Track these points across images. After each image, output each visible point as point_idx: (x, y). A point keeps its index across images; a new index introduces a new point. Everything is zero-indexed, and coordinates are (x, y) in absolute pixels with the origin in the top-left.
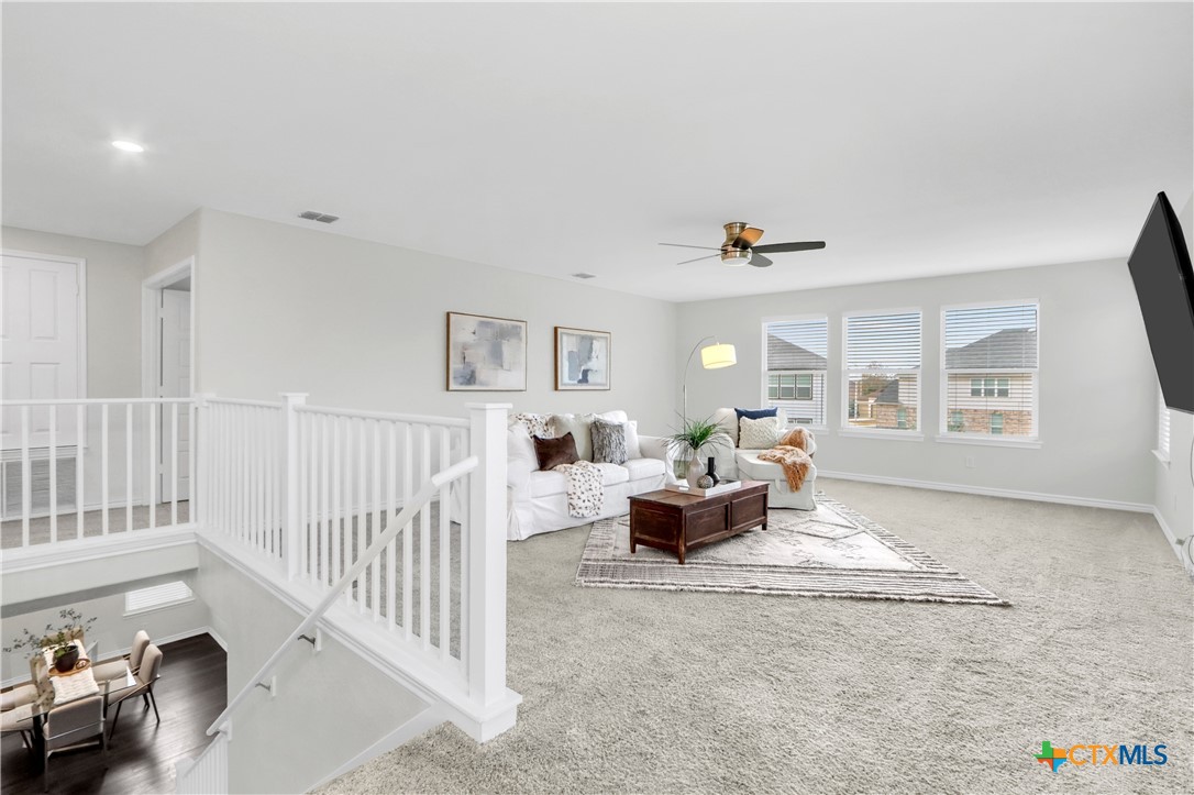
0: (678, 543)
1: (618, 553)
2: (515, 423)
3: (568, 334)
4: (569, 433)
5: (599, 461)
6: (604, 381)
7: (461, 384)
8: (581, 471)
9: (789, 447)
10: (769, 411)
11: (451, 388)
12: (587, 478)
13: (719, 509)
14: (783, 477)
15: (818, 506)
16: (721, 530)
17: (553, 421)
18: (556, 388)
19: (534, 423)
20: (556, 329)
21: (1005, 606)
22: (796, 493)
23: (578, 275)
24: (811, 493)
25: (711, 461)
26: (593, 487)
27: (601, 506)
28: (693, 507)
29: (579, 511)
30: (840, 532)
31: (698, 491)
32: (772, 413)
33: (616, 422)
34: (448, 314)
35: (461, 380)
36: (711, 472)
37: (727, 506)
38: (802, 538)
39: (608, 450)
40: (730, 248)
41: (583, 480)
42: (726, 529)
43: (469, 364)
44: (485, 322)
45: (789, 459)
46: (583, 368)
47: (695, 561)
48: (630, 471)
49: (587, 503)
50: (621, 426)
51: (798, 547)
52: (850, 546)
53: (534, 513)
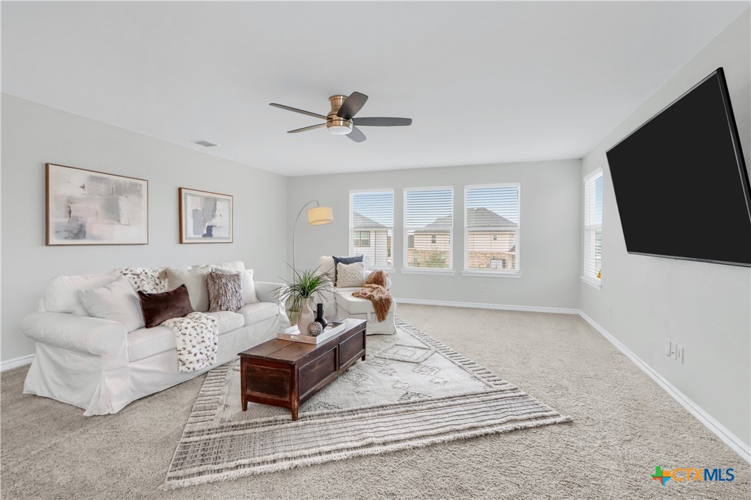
0: (291, 399)
1: (228, 415)
2: (118, 279)
3: (190, 194)
4: (183, 286)
5: (215, 310)
6: (227, 236)
7: (66, 238)
8: (192, 324)
9: (374, 286)
10: (358, 258)
11: (51, 242)
12: (199, 330)
13: (328, 354)
14: (373, 310)
15: (397, 330)
16: (330, 373)
17: (165, 274)
18: (181, 242)
19: (142, 277)
20: (180, 189)
21: (568, 422)
22: (383, 322)
23: (199, 143)
24: (393, 321)
25: (320, 306)
26: (206, 339)
27: (215, 356)
28: (305, 359)
29: (191, 366)
30: (419, 353)
31: (309, 339)
32: (359, 259)
33: (234, 272)
34: (47, 165)
35: (66, 234)
36: (319, 319)
37: (335, 349)
38: (395, 365)
39: (223, 298)
40: (335, 117)
41: (194, 333)
42: (335, 370)
43: (76, 219)
44: (97, 176)
45: (377, 296)
46: (207, 224)
47: (307, 413)
48: (245, 316)
49: (199, 356)
50: (237, 276)
51: (395, 377)
52: (432, 369)
53: (133, 378)
